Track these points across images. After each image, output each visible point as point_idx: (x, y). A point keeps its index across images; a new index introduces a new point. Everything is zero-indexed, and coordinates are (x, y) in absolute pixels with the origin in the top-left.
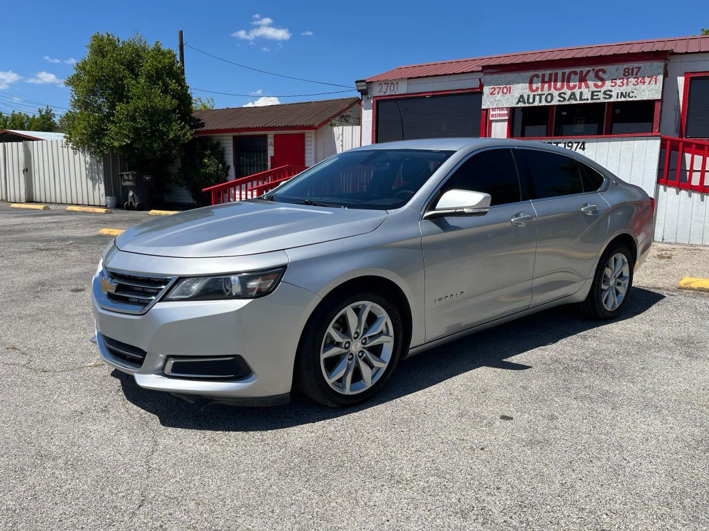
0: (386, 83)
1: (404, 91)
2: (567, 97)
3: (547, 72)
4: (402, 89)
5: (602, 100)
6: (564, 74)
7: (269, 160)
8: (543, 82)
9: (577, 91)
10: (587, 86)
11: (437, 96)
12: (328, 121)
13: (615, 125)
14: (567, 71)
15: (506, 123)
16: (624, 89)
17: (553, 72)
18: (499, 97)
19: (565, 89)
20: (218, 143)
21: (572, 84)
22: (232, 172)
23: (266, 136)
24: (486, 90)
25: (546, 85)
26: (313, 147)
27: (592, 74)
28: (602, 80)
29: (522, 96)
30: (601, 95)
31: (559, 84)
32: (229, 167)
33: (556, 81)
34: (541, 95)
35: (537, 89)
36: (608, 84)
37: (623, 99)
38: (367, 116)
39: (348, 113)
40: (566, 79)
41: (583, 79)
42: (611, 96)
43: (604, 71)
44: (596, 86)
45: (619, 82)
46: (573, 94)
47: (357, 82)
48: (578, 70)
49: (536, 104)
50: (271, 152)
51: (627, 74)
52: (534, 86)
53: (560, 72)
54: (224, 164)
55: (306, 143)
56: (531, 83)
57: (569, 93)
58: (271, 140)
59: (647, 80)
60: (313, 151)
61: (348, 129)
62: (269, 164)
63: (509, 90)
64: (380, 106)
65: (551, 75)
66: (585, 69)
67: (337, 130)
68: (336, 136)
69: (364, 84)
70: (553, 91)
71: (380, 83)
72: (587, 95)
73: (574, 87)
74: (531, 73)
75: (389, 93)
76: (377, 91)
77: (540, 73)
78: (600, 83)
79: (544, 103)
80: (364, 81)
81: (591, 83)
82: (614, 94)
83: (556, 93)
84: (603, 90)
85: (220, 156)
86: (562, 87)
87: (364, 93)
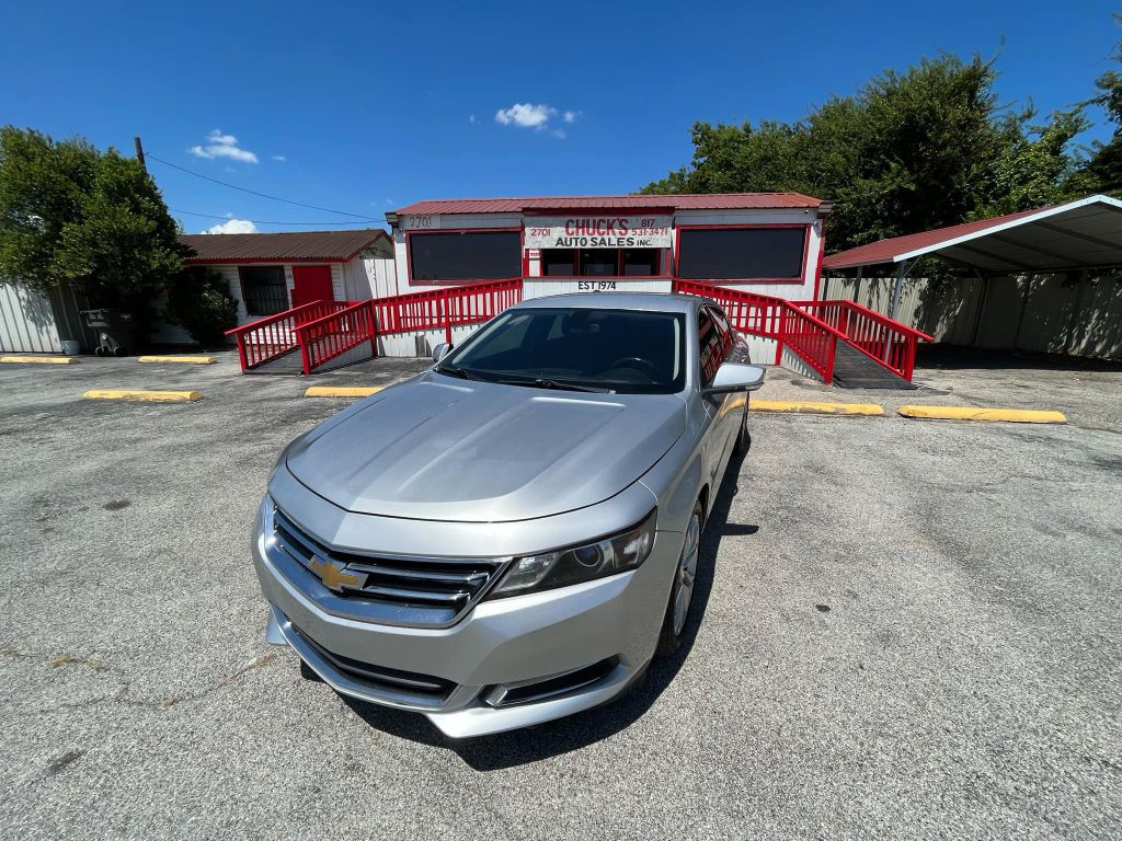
0: (419, 216)
1: (438, 227)
2: (598, 242)
3: (581, 219)
4: (436, 224)
5: (626, 246)
6: (594, 221)
7: (289, 293)
8: (578, 227)
9: (606, 237)
10: (614, 234)
11: (471, 233)
12: (358, 252)
13: (627, 267)
14: (597, 219)
15: (539, 262)
16: (642, 238)
17: (585, 218)
18: (540, 238)
19: (596, 235)
20: (220, 276)
21: (601, 231)
22: (242, 307)
23: (282, 268)
24: (528, 231)
25: (581, 230)
26: (342, 280)
27: (617, 223)
28: (626, 229)
29: (560, 239)
30: (625, 242)
31: (591, 230)
32: (237, 302)
33: (588, 227)
34: (576, 239)
35: (573, 234)
36: (630, 233)
37: (642, 246)
38: (401, 249)
39: (373, 245)
40: (597, 226)
41: (610, 227)
42: (633, 244)
43: (626, 222)
44: (621, 233)
45: (638, 231)
46: (603, 239)
47: (387, 214)
48: (606, 218)
49: (573, 246)
50: (290, 285)
51: (645, 225)
52: (570, 230)
53: (591, 219)
54: (231, 298)
55: (333, 276)
56: (567, 227)
57: (599, 238)
58: (288, 272)
59: (660, 230)
60: (342, 284)
61: (380, 262)
62: (290, 298)
63: (548, 233)
64: (413, 240)
65: (583, 221)
66: (612, 218)
67: (368, 263)
68: (367, 269)
69: (394, 216)
70: (586, 235)
71: (412, 217)
72: (614, 241)
73: (604, 233)
74: (567, 218)
75: (421, 227)
76: (408, 225)
77: (574, 219)
78: (623, 231)
79: (579, 246)
80: (394, 213)
81: (617, 231)
82: (635, 241)
83: (589, 238)
84: (627, 237)
85: (225, 289)
86: (594, 233)
87: (395, 226)
